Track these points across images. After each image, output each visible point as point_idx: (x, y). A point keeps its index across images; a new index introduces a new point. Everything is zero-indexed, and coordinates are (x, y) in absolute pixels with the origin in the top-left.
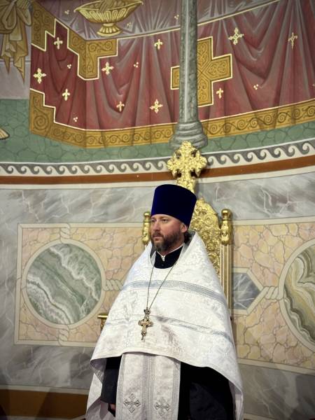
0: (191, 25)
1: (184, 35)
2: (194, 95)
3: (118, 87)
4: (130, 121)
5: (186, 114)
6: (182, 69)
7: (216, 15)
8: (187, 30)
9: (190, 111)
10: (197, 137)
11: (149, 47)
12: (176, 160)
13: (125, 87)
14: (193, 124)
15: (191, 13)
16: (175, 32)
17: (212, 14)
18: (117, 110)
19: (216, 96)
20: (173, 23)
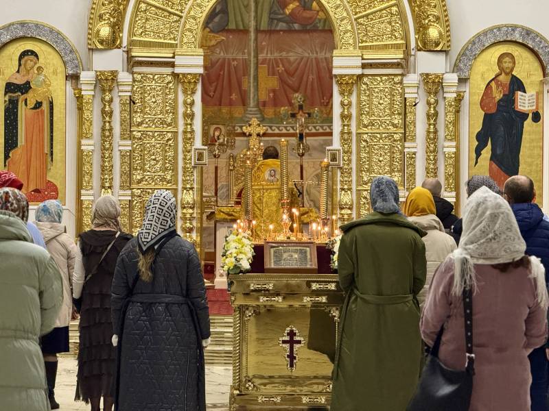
0: (254, 57)
1: (250, 61)
2: (256, 93)
3: (211, 83)
4: (218, 103)
5: (252, 103)
6: (249, 79)
7: (269, 55)
8: (252, 59)
9: (254, 102)
10: (258, 116)
11: (229, 64)
12: (248, 128)
13: (214, 84)
14: (256, 109)
15: (254, 50)
16: (245, 59)
17: (267, 54)
18: (210, 96)
19: (269, 96)
20: (244, 53)
